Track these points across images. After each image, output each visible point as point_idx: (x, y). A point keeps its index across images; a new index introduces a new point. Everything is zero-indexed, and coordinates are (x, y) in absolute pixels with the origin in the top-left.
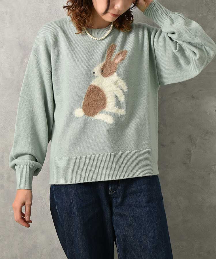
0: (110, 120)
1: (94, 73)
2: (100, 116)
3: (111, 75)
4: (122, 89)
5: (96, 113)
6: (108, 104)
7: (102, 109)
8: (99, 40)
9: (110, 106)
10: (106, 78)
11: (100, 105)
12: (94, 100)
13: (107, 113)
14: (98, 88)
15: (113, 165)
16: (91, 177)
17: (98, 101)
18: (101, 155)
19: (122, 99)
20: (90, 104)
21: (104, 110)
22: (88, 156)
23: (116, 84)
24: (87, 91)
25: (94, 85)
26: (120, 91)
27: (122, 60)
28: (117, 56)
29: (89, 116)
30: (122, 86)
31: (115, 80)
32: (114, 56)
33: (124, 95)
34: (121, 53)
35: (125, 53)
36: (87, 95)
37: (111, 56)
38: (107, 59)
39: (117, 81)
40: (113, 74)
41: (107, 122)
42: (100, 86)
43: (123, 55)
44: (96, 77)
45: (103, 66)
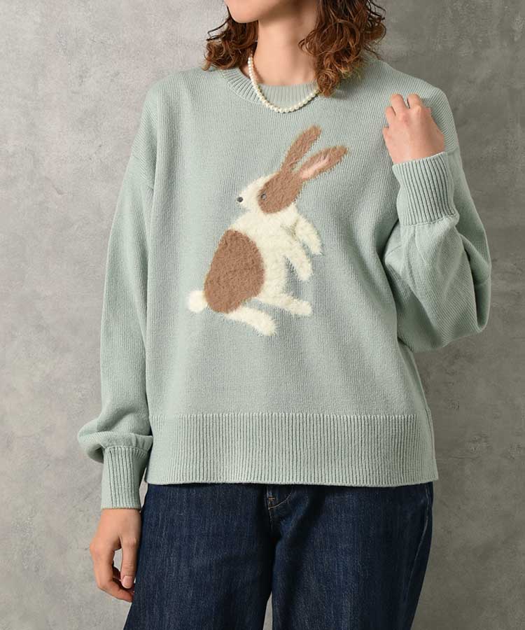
0: (264, 325)
1: (240, 200)
2: (244, 315)
3: (284, 207)
4: (304, 246)
5: (236, 306)
6: (266, 283)
7: (250, 297)
9: (273, 289)
10: (269, 216)
11: (247, 285)
12: (233, 269)
13: (261, 307)
14: (244, 239)
15: (267, 445)
17: (241, 273)
19: (305, 272)
20: (222, 279)
21: (255, 299)
23: (292, 232)
24: (220, 245)
25: (236, 232)
26: (301, 253)
27: (321, 171)
28: (313, 160)
29: (217, 310)
30: (306, 240)
31: (289, 223)
32: (305, 159)
33: (310, 265)
34: (327, 152)
35: (336, 155)
36: (217, 257)
37: (299, 157)
38: (284, 166)
39: (295, 225)
40: (288, 206)
41: (260, 330)
42: (251, 234)
43: (330, 160)
44: (244, 211)
45: (268, 183)
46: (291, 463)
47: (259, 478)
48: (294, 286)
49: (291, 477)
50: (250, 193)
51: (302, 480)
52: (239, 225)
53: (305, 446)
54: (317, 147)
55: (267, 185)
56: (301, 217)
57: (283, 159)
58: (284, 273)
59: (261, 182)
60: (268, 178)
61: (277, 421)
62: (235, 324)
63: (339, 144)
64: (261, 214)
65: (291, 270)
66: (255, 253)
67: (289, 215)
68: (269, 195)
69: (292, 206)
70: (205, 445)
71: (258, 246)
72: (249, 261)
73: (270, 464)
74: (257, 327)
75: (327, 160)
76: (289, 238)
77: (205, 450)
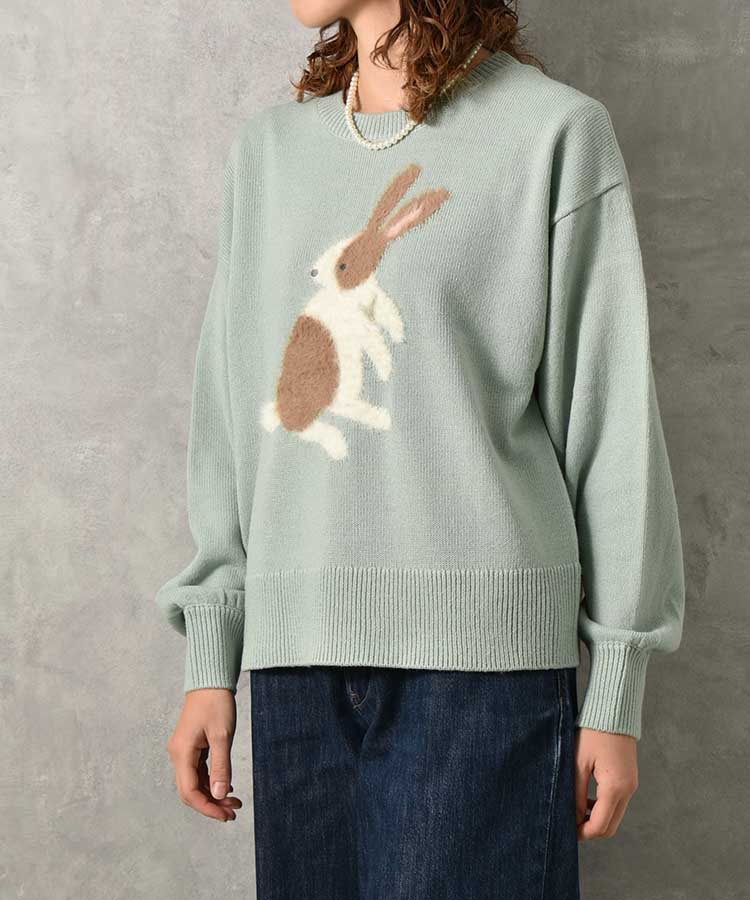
0: (335, 445)
3: (362, 279)
4: (384, 332)
5: (310, 422)
6: (341, 386)
7: (324, 407)
10: (345, 292)
11: (320, 391)
12: (305, 370)
14: (318, 328)
17: (315, 375)
19: (383, 369)
20: (294, 386)
21: (328, 410)
23: (370, 314)
24: (290, 338)
25: (308, 318)
26: (380, 342)
27: (410, 226)
28: (403, 211)
29: (290, 427)
30: (385, 322)
31: (367, 301)
32: (396, 210)
33: (389, 358)
34: (421, 200)
35: (434, 201)
36: (289, 354)
37: (389, 208)
38: (370, 222)
39: (374, 303)
40: (367, 277)
41: (330, 453)
42: (325, 319)
43: (424, 209)
44: (319, 288)
45: (349, 247)
48: (372, 390)
52: (313, 309)
53: (378, 613)
54: (413, 193)
55: (347, 250)
56: (381, 291)
57: (371, 213)
58: (358, 370)
59: (340, 248)
60: (348, 241)
61: (342, 578)
62: (309, 446)
64: (339, 291)
65: (368, 367)
66: (330, 345)
67: (367, 289)
69: (372, 278)
71: (333, 335)
72: (322, 357)
74: (327, 449)
75: (419, 210)
76: (366, 321)
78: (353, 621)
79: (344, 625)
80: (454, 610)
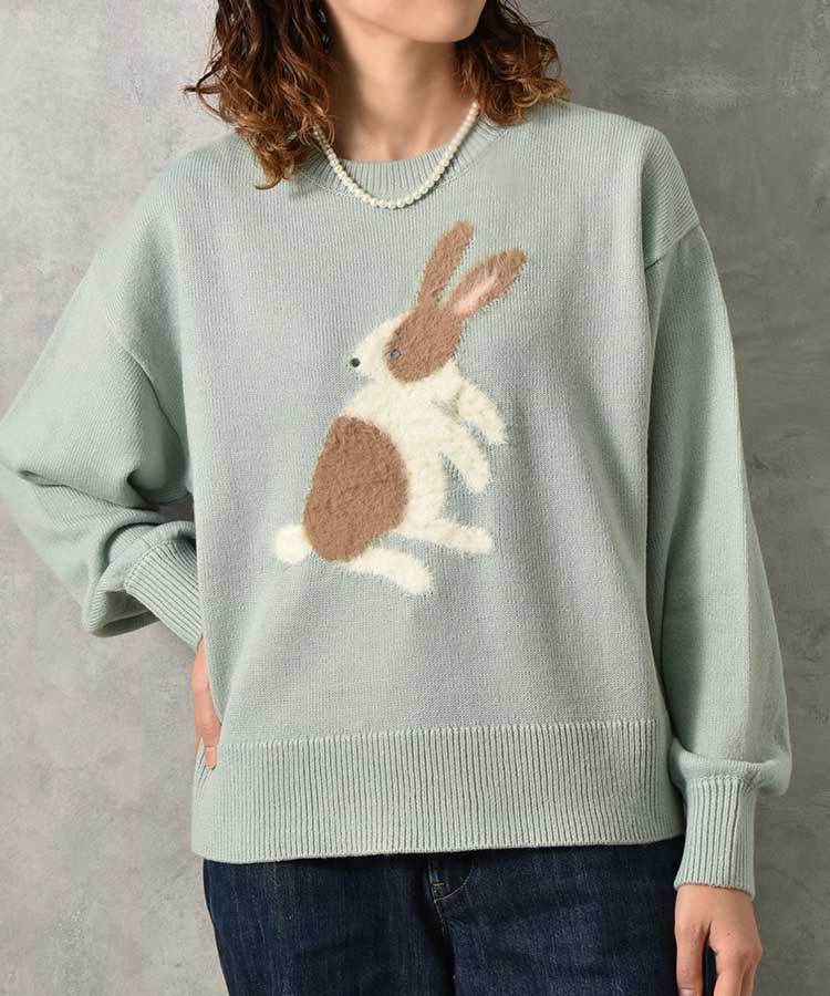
0: (413, 578)
1: (355, 363)
2: (376, 561)
3: (434, 369)
4: (476, 433)
5: (362, 549)
6: (412, 503)
7: (387, 529)
8: (397, 208)
9: (424, 513)
10: (409, 386)
11: (379, 510)
12: (352, 484)
13: (404, 546)
14: (371, 431)
15: (424, 785)
16: (327, 834)
17: (368, 490)
18: (375, 736)
19: (478, 477)
20: (334, 504)
21: (393, 532)
22: (322, 740)
23: (452, 410)
24: (326, 444)
25: (353, 419)
26: (470, 445)
27: (490, 297)
28: (471, 279)
29: (330, 557)
30: (477, 420)
31: (446, 395)
32: (457, 279)
33: (486, 464)
34: (491, 263)
35: (509, 266)
36: (324, 465)
37: (444, 278)
38: (421, 296)
39: (458, 397)
40: (441, 365)
41: (405, 587)
42: (382, 421)
43: (500, 276)
44: (365, 381)
45: (400, 329)
46: (468, 813)
47: (414, 844)
48: (460, 505)
49: (469, 838)
50: (370, 349)
51: (489, 841)
52: (359, 407)
53: (490, 782)
54: (471, 257)
55: (398, 332)
56: (466, 383)
57: (417, 286)
58: (440, 482)
59: (387, 329)
60: (398, 321)
61: (439, 743)
62: (363, 578)
63: (509, 247)
64: (395, 384)
65: (452, 475)
66: (391, 453)
67: (445, 380)
68: (404, 349)
69: (450, 366)
70: (314, 793)
71: (395, 440)
72: (381, 467)
73: (432, 818)
74: (399, 581)
75: (494, 277)
76: (448, 419)
77: (315, 800)
78: (460, 795)
79: (449, 801)
80: (589, 773)
